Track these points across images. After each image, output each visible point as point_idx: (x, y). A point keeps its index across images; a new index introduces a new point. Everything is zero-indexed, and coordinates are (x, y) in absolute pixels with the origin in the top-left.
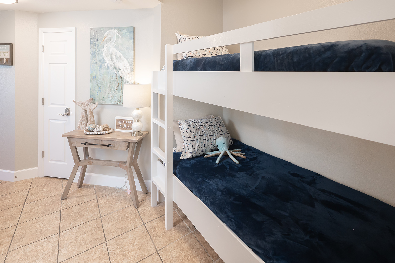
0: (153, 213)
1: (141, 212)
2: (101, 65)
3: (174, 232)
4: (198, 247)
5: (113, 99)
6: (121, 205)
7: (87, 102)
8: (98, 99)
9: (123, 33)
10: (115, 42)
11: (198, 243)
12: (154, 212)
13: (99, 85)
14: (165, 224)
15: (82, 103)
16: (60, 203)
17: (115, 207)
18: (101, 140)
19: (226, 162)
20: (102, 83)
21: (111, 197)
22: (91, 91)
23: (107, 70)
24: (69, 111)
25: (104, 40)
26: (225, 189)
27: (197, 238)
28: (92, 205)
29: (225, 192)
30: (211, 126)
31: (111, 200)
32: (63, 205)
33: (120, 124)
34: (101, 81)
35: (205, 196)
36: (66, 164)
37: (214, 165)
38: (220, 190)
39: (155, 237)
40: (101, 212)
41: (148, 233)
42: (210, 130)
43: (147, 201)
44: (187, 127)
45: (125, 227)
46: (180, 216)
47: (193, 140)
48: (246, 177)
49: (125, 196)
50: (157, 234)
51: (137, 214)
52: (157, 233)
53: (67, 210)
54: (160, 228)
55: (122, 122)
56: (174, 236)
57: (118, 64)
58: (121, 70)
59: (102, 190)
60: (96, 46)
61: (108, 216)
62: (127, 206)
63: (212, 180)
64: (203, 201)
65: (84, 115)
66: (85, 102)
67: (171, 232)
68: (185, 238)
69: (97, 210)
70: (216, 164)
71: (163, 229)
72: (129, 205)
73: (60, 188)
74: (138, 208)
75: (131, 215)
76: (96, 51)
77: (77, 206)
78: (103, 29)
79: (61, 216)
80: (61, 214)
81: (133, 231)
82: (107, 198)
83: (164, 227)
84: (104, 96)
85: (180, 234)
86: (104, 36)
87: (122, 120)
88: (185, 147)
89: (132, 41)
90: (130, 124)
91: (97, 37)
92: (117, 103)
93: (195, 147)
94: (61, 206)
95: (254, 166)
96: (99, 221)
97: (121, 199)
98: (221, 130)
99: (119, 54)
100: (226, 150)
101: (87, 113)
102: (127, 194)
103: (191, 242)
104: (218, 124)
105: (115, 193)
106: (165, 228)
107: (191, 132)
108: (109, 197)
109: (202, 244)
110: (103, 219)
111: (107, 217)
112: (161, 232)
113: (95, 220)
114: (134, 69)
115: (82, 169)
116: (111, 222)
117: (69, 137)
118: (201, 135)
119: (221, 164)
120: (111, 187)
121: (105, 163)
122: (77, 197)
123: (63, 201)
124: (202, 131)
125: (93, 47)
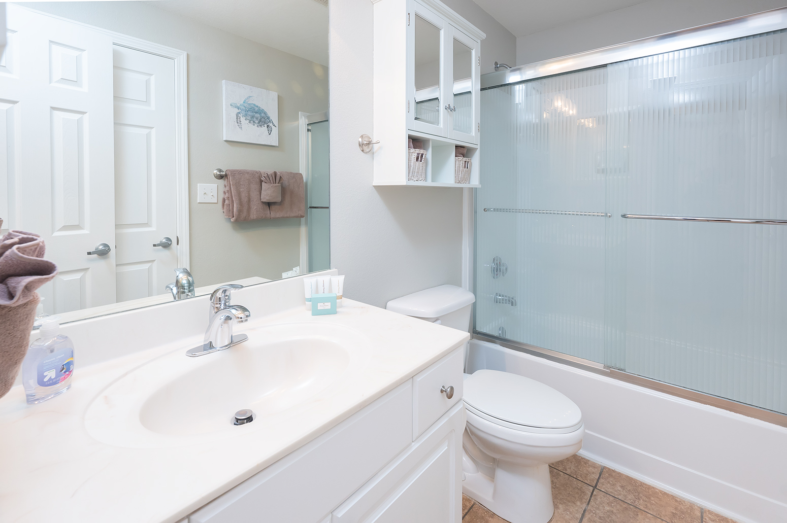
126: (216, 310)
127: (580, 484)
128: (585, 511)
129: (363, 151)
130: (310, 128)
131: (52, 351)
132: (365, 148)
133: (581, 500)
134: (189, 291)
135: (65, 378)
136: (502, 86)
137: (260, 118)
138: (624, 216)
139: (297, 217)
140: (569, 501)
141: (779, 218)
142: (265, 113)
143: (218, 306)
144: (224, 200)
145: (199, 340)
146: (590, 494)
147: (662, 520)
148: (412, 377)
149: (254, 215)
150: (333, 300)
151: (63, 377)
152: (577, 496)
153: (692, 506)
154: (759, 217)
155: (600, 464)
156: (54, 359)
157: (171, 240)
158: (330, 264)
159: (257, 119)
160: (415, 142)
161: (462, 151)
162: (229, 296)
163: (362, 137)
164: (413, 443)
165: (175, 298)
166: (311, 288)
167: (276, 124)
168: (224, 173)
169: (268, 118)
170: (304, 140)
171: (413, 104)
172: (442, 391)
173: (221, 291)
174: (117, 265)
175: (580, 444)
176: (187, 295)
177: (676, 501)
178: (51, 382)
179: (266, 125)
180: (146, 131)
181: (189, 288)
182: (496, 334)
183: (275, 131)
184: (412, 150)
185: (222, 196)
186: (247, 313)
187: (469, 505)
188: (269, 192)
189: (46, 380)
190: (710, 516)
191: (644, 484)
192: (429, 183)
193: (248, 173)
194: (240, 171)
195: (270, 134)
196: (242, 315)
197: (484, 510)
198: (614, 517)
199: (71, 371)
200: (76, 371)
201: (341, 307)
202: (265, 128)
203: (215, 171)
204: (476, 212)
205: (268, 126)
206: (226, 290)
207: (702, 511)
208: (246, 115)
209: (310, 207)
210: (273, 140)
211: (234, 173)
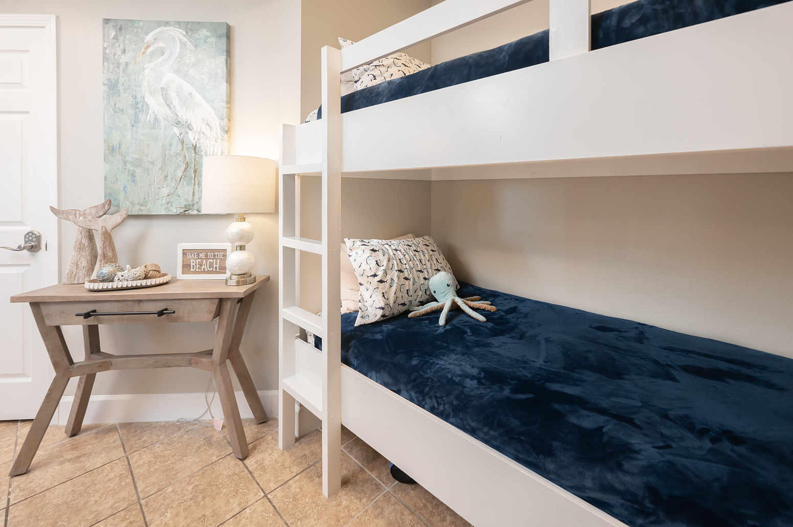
0: (287, 464)
1: (255, 466)
2: (136, 116)
3: (346, 497)
4: (410, 522)
5: (172, 203)
6: (197, 460)
7: (94, 211)
8: (128, 203)
9: (198, 37)
10: (177, 58)
11: (406, 512)
12: (288, 461)
13: (131, 168)
14: (321, 484)
15: (78, 213)
16: (5, 487)
17: (181, 467)
18: (140, 301)
19: (459, 321)
20: (138, 163)
21: (169, 444)
22: (105, 184)
23: (155, 128)
24: (38, 238)
25: (144, 53)
26: (482, 373)
27: (404, 500)
28: (112, 475)
29: (484, 378)
30: (417, 251)
31: (169, 452)
32: (17, 491)
33: (193, 262)
34: (138, 157)
35: (436, 397)
36: (29, 380)
37: (437, 328)
38: (473, 378)
39: (299, 522)
40: (141, 486)
41: (279, 515)
42: (415, 259)
43: (268, 439)
44: (368, 253)
45: (214, 514)
46: (354, 459)
47: (384, 282)
48: (513, 343)
49: (208, 436)
50: (305, 512)
51: (244, 473)
52: (303, 510)
53: (31, 501)
54: (309, 495)
55: (198, 255)
56: (347, 507)
57: (184, 115)
58: (195, 128)
59: (140, 432)
60: (122, 67)
61: (160, 495)
62: (214, 459)
63: (445, 358)
64: (432, 410)
65: (86, 244)
66: (87, 212)
67: (339, 500)
68: (376, 507)
69: (127, 484)
70: (439, 327)
71: (316, 498)
72: (220, 455)
73: (6, 447)
74: (245, 458)
75: (227, 479)
76: (121, 80)
77: (63, 485)
78: (141, 24)
79: (8, 523)
80: (7, 516)
81: (238, 519)
82: (158, 448)
83: (318, 491)
84: (147, 195)
85: (361, 500)
86: (146, 41)
87: (199, 251)
88: (363, 300)
89: (222, 59)
90: (221, 260)
91: (124, 43)
92: (182, 210)
93: (389, 296)
94: (9, 494)
95: (518, 322)
96: (134, 513)
97: (198, 444)
98: (437, 261)
99: (188, 88)
100: (454, 298)
101: (93, 239)
102: (214, 430)
103: (390, 513)
104: (430, 248)
105: (179, 434)
106: (321, 494)
107: (377, 264)
108: (162, 446)
109: (418, 512)
110: (146, 506)
111: (159, 498)
112: (314, 505)
113: (122, 513)
114: (229, 128)
115: (79, 385)
116: (171, 507)
117: (34, 301)
118: (399, 271)
119: (450, 326)
120: (167, 422)
121: (151, 360)
122: (65, 460)
123: (16, 479)
124: (401, 262)
125: (111, 70)
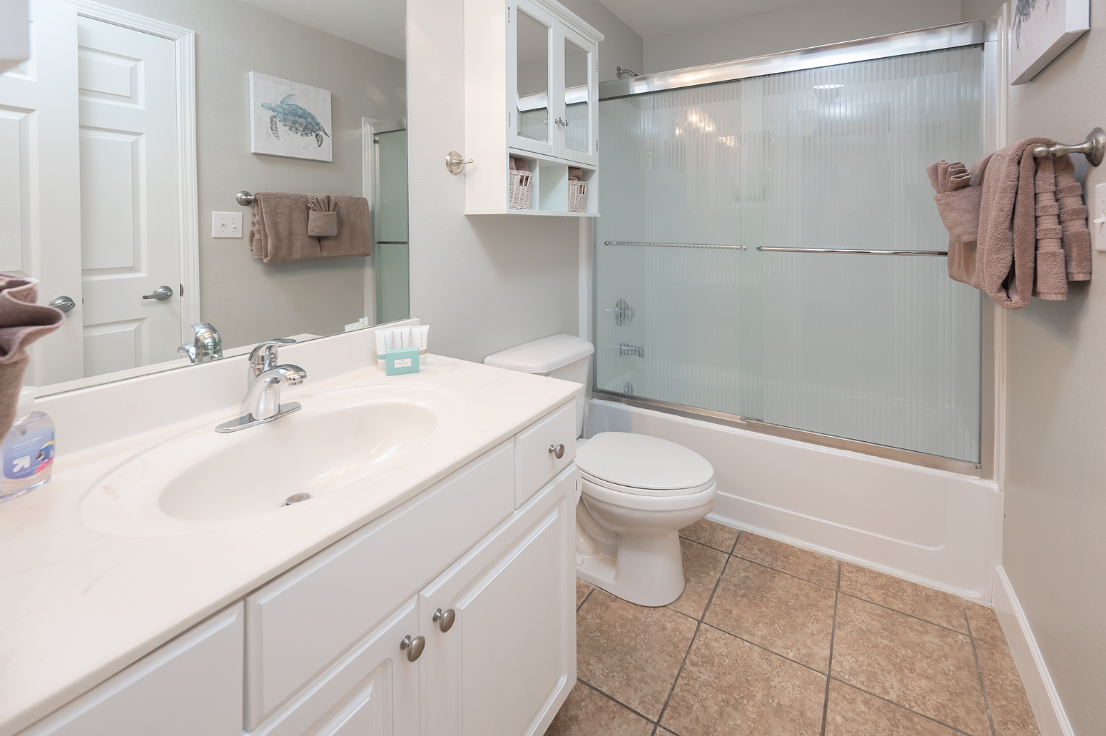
126: (257, 373)
127: (714, 553)
128: (718, 581)
129: (451, 172)
130: (377, 138)
131: (23, 433)
132: (454, 168)
133: (715, 569)
134: (215, 353)
135: (42, 468)
136: (624, 96)
137: (305, 124)
138: (759, 249)
139: (361, 255)
140: (702, 573)
141: (915, 248)
142: (313, 118)
143: (261, 366)
144: (252, 234)
145: (234, 413)
146: (725, 562)
147: (800, 579)
148: (514, 435)
149: (297, 253)
150: (415, 356)
151: (40, 465)
152: (711, 566)
153: (830, 560)
154: (896, 248)
155: (737, 528)
156: (28, 442)
157: (171, 290)
158: (409, 312)
159: (301, 125)
160: (518, 162)
161: (578, 173)
162: (275, 354)
163: (450, 154)
164: (516, 512)
165: (193, 361)
166: (385, 342)
167: (329, 133)
168: (252, 197)
169: (318, 124)
170: (369, 155)
171: (515, 116)
172: (550, 451)
173: (264, 348)
174: (85, 327)
175: (712, 504)
176: (212, 357)
177: (815, 557)
178: (23, 472)
179: (314, 134)
180: (131, 138)
181: (215, 348)
182: (621, 391)
183: (327, 142)
184: (515, 172)
185: (249, 228)
186: (302, 373)
187: (587, 592)
188: (317, 223)
189: (16, 470)
190: (847, 568)
191: (783, 544)
192: (536, 211)
193: (288, 197)
194: (277, 195)
195: (319, 146)
196: (296, 376)
197: (605, 594)
198: (750, 583)
199: (51, 458)
200: (57, 460)
201: (425, 364)
202: (312, 138)
203: (239, 195)
204: (595, 246)
205: (317, 135)
206: (271, 346)
207: (840, 564)
208: (285, 120)
209: (378, 243)
210: (325, 153)
211: (268, 197)
